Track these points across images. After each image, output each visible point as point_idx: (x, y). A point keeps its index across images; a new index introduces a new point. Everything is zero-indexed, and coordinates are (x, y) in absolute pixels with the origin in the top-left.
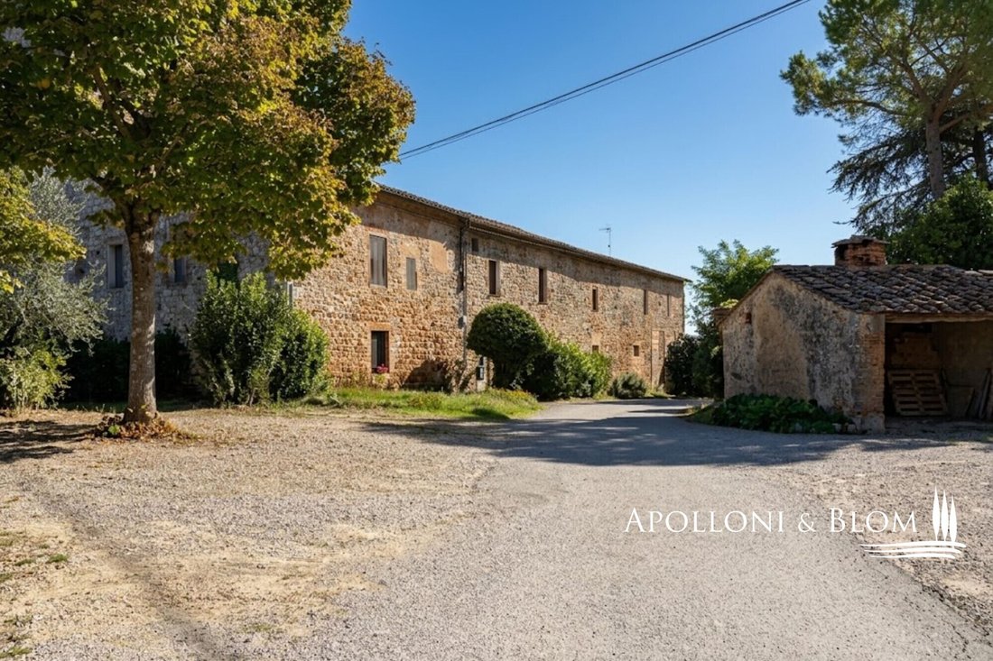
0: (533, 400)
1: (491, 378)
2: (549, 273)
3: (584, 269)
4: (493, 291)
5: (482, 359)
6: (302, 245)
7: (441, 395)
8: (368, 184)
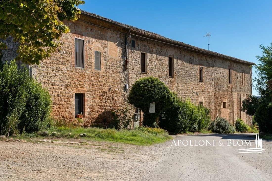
0: (167, 134)
1: (142, 121)
2: (175, 60)
3: (195, 58)
4: (144, 70)
5: (137, 109)
6: (38, 44)
7: (114, 130)
8: (75, 9)
